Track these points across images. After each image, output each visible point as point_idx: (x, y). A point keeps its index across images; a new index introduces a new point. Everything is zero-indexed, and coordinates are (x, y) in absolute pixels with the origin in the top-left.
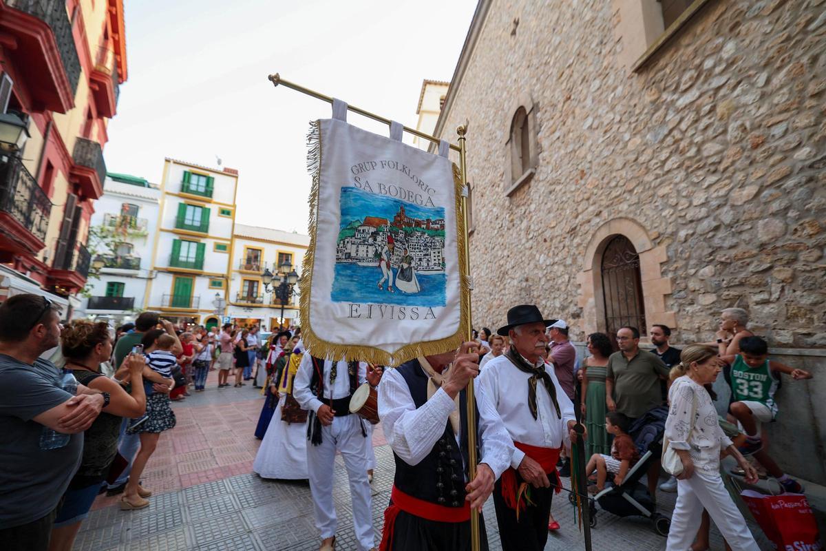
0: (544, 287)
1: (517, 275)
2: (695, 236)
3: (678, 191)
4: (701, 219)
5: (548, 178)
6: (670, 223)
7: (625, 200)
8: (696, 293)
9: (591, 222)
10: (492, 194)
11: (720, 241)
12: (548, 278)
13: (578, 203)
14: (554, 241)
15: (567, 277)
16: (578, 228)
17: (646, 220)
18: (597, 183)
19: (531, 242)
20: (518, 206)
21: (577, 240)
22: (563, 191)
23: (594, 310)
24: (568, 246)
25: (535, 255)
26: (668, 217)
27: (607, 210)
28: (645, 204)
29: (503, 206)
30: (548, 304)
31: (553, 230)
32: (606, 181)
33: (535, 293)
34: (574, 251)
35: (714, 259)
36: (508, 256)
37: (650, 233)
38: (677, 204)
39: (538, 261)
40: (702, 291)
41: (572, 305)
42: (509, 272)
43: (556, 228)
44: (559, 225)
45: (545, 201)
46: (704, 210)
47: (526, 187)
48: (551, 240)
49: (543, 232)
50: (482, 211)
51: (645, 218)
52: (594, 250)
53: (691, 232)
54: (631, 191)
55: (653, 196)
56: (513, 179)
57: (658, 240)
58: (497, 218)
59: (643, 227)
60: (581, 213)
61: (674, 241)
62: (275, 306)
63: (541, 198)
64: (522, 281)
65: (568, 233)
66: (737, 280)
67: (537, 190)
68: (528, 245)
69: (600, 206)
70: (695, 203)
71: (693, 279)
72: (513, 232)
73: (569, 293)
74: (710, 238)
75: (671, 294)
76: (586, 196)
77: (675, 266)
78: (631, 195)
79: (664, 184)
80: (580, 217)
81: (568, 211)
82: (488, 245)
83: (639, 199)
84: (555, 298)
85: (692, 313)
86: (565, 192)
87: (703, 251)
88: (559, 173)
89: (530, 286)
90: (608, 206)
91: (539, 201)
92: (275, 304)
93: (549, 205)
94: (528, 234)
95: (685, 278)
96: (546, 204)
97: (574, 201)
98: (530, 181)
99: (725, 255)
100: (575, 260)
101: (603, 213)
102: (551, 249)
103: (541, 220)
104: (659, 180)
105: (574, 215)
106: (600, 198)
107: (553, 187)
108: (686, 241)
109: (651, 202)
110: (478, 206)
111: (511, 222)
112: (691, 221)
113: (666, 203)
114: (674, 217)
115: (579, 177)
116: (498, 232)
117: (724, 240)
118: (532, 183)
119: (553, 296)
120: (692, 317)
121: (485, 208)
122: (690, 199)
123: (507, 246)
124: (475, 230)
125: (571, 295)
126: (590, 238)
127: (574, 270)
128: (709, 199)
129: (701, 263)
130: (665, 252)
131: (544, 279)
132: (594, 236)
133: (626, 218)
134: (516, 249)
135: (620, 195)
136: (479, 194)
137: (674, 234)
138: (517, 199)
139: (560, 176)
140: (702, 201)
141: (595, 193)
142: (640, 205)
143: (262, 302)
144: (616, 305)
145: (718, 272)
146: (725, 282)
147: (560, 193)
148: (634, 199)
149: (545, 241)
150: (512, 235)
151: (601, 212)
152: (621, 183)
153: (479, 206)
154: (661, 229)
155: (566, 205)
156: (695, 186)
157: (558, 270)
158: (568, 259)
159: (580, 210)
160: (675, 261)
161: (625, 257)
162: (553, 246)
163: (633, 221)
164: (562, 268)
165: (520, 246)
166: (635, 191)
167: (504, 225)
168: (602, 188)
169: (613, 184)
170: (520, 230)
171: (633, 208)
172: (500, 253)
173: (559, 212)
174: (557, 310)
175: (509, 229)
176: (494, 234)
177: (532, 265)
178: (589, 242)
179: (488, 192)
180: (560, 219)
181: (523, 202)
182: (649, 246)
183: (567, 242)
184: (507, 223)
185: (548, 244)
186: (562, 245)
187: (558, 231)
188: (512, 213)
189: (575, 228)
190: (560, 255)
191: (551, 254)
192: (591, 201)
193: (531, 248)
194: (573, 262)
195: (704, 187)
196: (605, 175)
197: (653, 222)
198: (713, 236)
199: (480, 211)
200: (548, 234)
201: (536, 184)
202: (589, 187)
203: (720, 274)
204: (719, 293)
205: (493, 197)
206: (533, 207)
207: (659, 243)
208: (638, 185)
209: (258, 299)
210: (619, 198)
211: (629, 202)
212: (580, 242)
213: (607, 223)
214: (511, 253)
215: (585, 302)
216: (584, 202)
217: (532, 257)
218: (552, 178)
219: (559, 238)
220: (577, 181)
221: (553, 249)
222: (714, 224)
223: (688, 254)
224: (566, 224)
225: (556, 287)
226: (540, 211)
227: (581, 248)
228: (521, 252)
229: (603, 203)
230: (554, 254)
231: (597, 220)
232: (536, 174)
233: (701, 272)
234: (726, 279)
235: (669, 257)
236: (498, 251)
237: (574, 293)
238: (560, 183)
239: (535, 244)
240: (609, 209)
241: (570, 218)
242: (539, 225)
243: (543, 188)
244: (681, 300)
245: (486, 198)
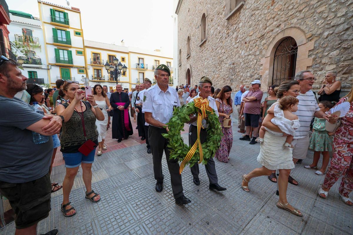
0: (243, 67)
1: (228, 62)
2: (333, 35)
3: (330, 9)
4: (340, 24)
5: (252, 7)
6: (320, 28)
7: (296, 16)
8: (325, 64)
9: (274, 31)
10: (218, 19)
11: (347, 36)
12: (245, 62)
13: (268, 21)
14: (250, 43)
15: (255, 61)
16: (265, 35)
17: (306, 27)
18: (281, 8)
19: (237, 44)
20: (232, 25)
21: (264, 41)
22: (259, 14)
23: (268, 76)
24: (258, 45)
25: (239, 51)
26: (320, 25)
27: (284, 23)
28: (308, 18)
29: (223, 26)
30: (244, 75)
31: (251, 37)
32: (286, 6)
33: (237, 70)
34: (261, 47)
35: (340, 46)
36: (224, 53)
37: (307, 35)
38: (327, 17)
39: (241, 54)
40: (329, 63)
41: (256, 75)
42: (224, 61)
43: (253, 36)
44: (254, 34)
45: (248, 21)
46: (343, 19)
47: (238, 13)
48: (249, 43)
49: (245, 38)
50: (212, 29)
51: (306, 26)
52: (273, 46)
53: (331, 32)
54: (300, 11)
55: (314, 13)
56: (230, 9)
57: (311, 38)
58: (219, 33)
59: (303, 31)
60: (268, 26)
61: (320, 38)
63: (246, 19)
64: (231, 64)
65: (260, 38)
66: (350, 57)
67: (245, 14)
68: (235, 46)
69: (281, 21)
70: (338, 15)
71: (326, 58)
72: (228, 40)
73: (256, 69)
74: (342, 35)
75: (311, 66)
76: (273, 16)
77: (317, 51)
78: (300, 13)
79: (322, 5)
80: (268, 28)
81: (261, 26)
82: (213, 47)
83: (304, 16)
84: (247, 72)
85: (321, 74)
86: (261, 15)
87: (335, 43)
88: (258, 3)
89: (235, 67)
90: (285, 21)
91: (245, 20)
92: (111, 80)
93: (250, 23)
94: (236, 40)
95: (321, 58)
96: (249, 22)
97: (265, 20)
98: (241, 9)
99: (348, 44)
100: (261, 52)
101: (281, 25)
102: (248, 47)
103: (245, 32)
104: (319, 3)
105: (264, 28)
106: (282, 17)
107: (254, 12)
108: (327, 38)
109: (311, 17)
110: (209, 26)
111: (227, 34)
112: (333, 26)
113: (321, 17)
114: (323, 24)
115: (270, 5)
116: (220, 40)
117: (349, 35)
118: (242, 10)
119: (246, 71)
120: (320, 76)
121: (213, 28)
122: (336, 13)
123: (224, 47)
124: (207, 40)
125: (257, 70)
126: (271, 40)
127: (260, 57)
128: (348, 12)
129: (333, 49)
130: (313, 45)
131: (243, 63)
132: (274, 38)
133: (295, 27)
134: (229, 48)
135: (294, 14)
136: (210, 20)
137: (321, 34)
138: (232, 21)
139: (259, 5)
140: (344, 13)
141: (278, 14)
142: (305, 19)
144: (279, 74)
145: (340, 53)
146: (343, 58)
147: (258, 16)
148: (302, 15)
149: (246, 43)
150: (227, 41)
151: (280, 25)
152: (295, 7)
153: (210, 27)
154: (314, 32)
155: (260, 22)
156: (341, 5)
157: (251, 58)
158: (257, 52)
159: (268, 25)
160: (318, 49)
161: (289, 49)
162: (250, 46)
163: (299, 28)
164: (253, 57)
165: (231, 47)
166: (303, 11)
167: (223, 36)
168: (283, 11)
169: (291, 7)
170: (232, 38)
171: (300, 21)
172: (220, 51)
173: (256, 26)
174: (248, 77)
175: (226, 38)
176: (217, 41)
177: (237, 56)
178: (271, 42)
179: (215, 18)
180: (256, 30)
181: (235, 22)
182: (305, 42)
183: (258, 43)
184: (225, 35)
185: (247, 44)
186: (255, 45)
187: (254, 37)
188: (228, 29)
189: (264, 35)
190: (253, 50)
191: (248, 49)
192: (275, 19)
193: (238, 47)
194: (260, 53)
195: (347, 5)
196: (286, 3)
197: (310, 28)
198: (344, 34)
199: (210, 29)
200: (247, 40)
201: (244, 11)
202: (275, 10)
203: (342, 54)
204: (337, 64)
205: (218, 20)
206: (241, 24)
207: (310, 40)
208: (306, 7)
209: (102, 78)
210: (292, 16)
211: (298, 18)
212: (265, 42)
213: (283, 31)
214: (226, 51)
215: (263, 73)
216: (271, 20)
217: (238, 52)
218: (254, 7)
219: (253, 41)
220: (269, 7)
221: (249, 47)
222: (347, 27)
223: (326, 44)
224: (259, 33)
225: (249, 66)
226: (244, 27)
227: (265, 46)
228: (231, 50)
229: (283, 19)
230: (250, 50)
231: (278, 29)
232: (245, 5)
233: (331, 54)
234: (345, 56)
235: (315, 47)
236: (219, 50)
237: (258, 69)
238: (258, 9)
239: (240, 45)
240: (286, 22)
241: (262, 29)
242: (243, 34)
243: (248, 13)
244: (316, 69)
245: (214, 22)
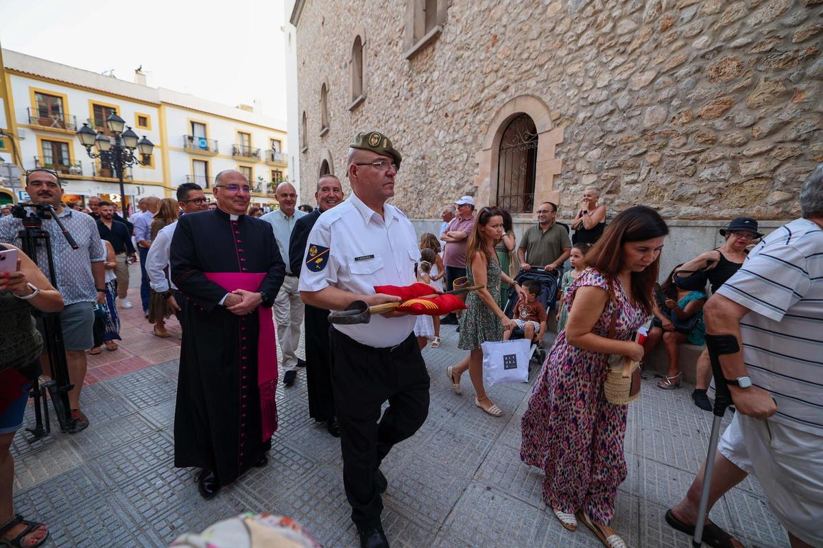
0: (441, 166)
1: (413, 153)
2: (592, 119)
3: (586, 70)
4: (601, 102)
5: (457, 40)
6: (572, 105)
7: (535, 76)
8: (581, 174)
9: (497, 98)
10: (388, 54)
11: (611, 126)
12: (446, 156)
13: (486, 75)
14: (456, 116)
15: (465, 155)
16: (483, 104)
17: (551, 99)
18: (508, 53)
19: (430, 116)
20: (419, 73)
21: (480, 117)
22: (471, 59)
23: (488, 189)
24: (470, 123)
25: (434, 131)
26: (571, 98)
27: (515, 85)
28: (553, 82)
29: (400, 71)
30: (444, 183)
31: (456, 103)
32: (518, 51)
33: (431, 171)
34: (476, 128)
35: (602, 143)
36: (404, 131)
37: (552, 113)
38: (582, 85)
39: (437, 138)
40: (587, 172)
41: (467, 184)
42: (405, 149)
43: (459, 102)
44: (463, 98)
45: (451, 70)
46: (605, 93)
47: (430, 50)
48: (453, 116)
49: (445, 105)
50: (376, 74)
51: (550, 97)
52: (496, 129)
53: (589, 114)
54: (541, 66)
55: (562, 73)
56: (415, 37)
57: (558, 122)
58: (393, 86)
59: (547, 107)
60: (487, 87)
61: (572, 122)
62: (103, 179)
63: (446, 65)
64: (418, 158)
65: (472, 108)
66: (616, 163)
67: (443, 54)
68: (427, 120)
69: (509, 80)
70: (599, 85)
71: (582, 161)
72: (412, 103)
73: (466, 172)
74: (604, 122)
75: (560, 174)
76: (496, 67)
77: (569, 147)
78: (541, 71)
79: (574, 62)
80: (486, 91)
81: (474, 84)
82: (381, 117)
83: (548, 76)
84: (451, 177)
85: (575, 192)
86: (473, 60)
87: (595, 134)
88: (469, 35)
89: (426, 164)
90: (516, 81)
91: (444, 67)
92: (102, 176)
93: (454, 74)
94: (428, 106)
95: (575, 160)
96: (451, 72)
97: (482, 72)
98: (435, 42)
99: (612, 139)
100: (475, 138)
101: (510, 88)
102: (451, 125)
103: (444, 91)
104: (570, 56)
105: (481, 88)
106: (509, 71)
107: (461, 52)
108: (582, 124)
109: (558, 81)
110: (370, 68)
111: (409, 91)
112: (592, 104)
113: (573, 83)
114: (577, 98)
115: (490, 44)
116: (394, 102)
117: (614, 124)
118: (438, 44)
119: (449, 176)
120: (573, 195)
121: (379, 72)
122: (594, 80)
123: (404, 119)
124: (366, 97)
125: (468, 174)
126: (493, 115)
127: (473, 149)
128: (612, 82)
129: (592, 146)
130: (562, 134)
131: (441, 158)
132: (498, 113)
133: (533, 96)
134: (413, 123)
135: (530, 69)
136: (372, 53)
137: (574, 115)
138: (417, 64)
139: (470, 40)
140: (606, 83)
141: (505, 65)
142: (548, 82)
143: (80, 173)
144: (508, 186)
145: (603, 155)
146: (607, 164)
147: (468, 61)
148: (543, 76)
149: (446, 115)
150: (410, 107)
151: (508, 87)
152: (533, 56)
153: (372, 69)
154: (563, 111)
155: (473, 76)
156: (602, 67)
157: (457, 148)
158: (469, 137)
159: (487, 83)
160: (570, 143)
161: (524, 137)
162: (454, 122)
163: (539, 99)
164: (461, 147)
165: (418, 120)
166: (546, 67)
167: (401, 94)
168: (513, 60)
169: (525, 56)
170: (420, 101)
171: (540, 85)
172: (395, 127)
173: (465, 83)
174: (452, 189)
175: (406, 99)
176: (389, 105)
177: (430, 142)
178: (493, 120)
179: (383, 51)
180: (465, 92)
181: (424, 68)
182: (549, 127)
183: (469, 118)
184: (405, 92)
185: (449, 119)
186: (463, 121)
187: (461, 106)
188: (411, 81)
189: (480, 103)
190: (461, 132)
191: (451, 130)
192: (500, 74)
193: (431, 122)
194: (473, 141)
195: (610, 68)
196: (518, 44)
197: (557, 102)
198: (608, 119)
199: (373, 74)
200: (450, 108)
201: (442, 47)
202: (499, 56)
203: (605, 156)
204: (599, 175)
205: (389, 57)
206: (436, 74)
207: (558, 125)
208: (549, 60)
209: (73, 168)
210: (528, 73)
211: (538, 79)
212: (482, 119)
213: (513, 100)
214: (408, 128)
215: (481, 181)
216: (492, 74)
217: (431, 133)
218: (461, 41)
219: (461, 114)
220: (488, 48)
221: (454, 125)
222: (611, 108)
223: (582, 136)
224: (470, 98)
225: (454, 166)
226: (443, 81)
227: (483, 126)
228: (418, 127)
229: (512, 77)
230: (454, 131)
231: (504, 96)
232: (443, 34)
233: (590, 154)
234: (609, 161)
235: (565, 139)
236: (392, 124)
237: (470, 173)
238: (469, 49)
239: (435, 118)
240: (517, 83)
241: (475, 91)
242: (442, 96)
243: (450, 53)
244: (567, 180)
245: (380, 59)
